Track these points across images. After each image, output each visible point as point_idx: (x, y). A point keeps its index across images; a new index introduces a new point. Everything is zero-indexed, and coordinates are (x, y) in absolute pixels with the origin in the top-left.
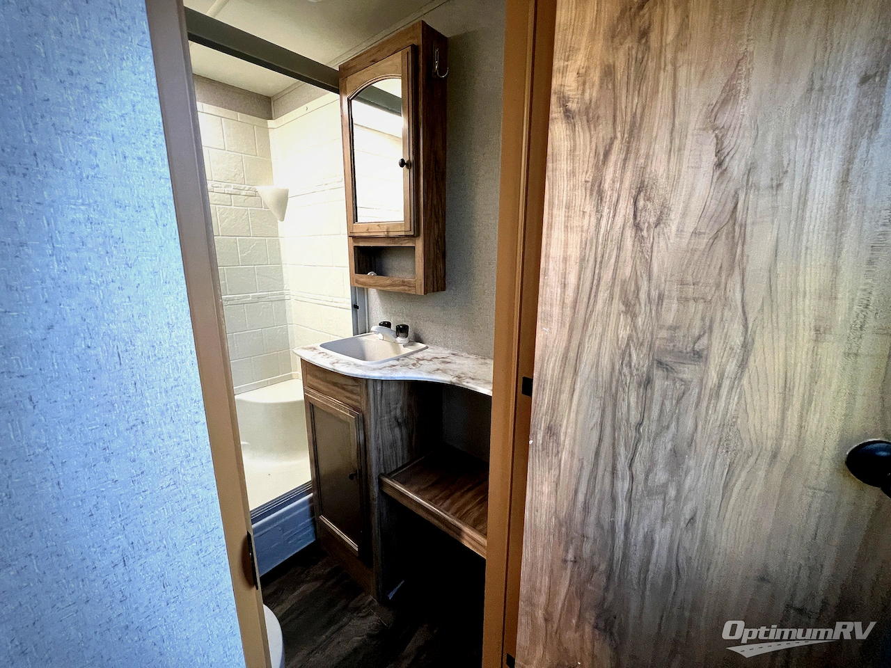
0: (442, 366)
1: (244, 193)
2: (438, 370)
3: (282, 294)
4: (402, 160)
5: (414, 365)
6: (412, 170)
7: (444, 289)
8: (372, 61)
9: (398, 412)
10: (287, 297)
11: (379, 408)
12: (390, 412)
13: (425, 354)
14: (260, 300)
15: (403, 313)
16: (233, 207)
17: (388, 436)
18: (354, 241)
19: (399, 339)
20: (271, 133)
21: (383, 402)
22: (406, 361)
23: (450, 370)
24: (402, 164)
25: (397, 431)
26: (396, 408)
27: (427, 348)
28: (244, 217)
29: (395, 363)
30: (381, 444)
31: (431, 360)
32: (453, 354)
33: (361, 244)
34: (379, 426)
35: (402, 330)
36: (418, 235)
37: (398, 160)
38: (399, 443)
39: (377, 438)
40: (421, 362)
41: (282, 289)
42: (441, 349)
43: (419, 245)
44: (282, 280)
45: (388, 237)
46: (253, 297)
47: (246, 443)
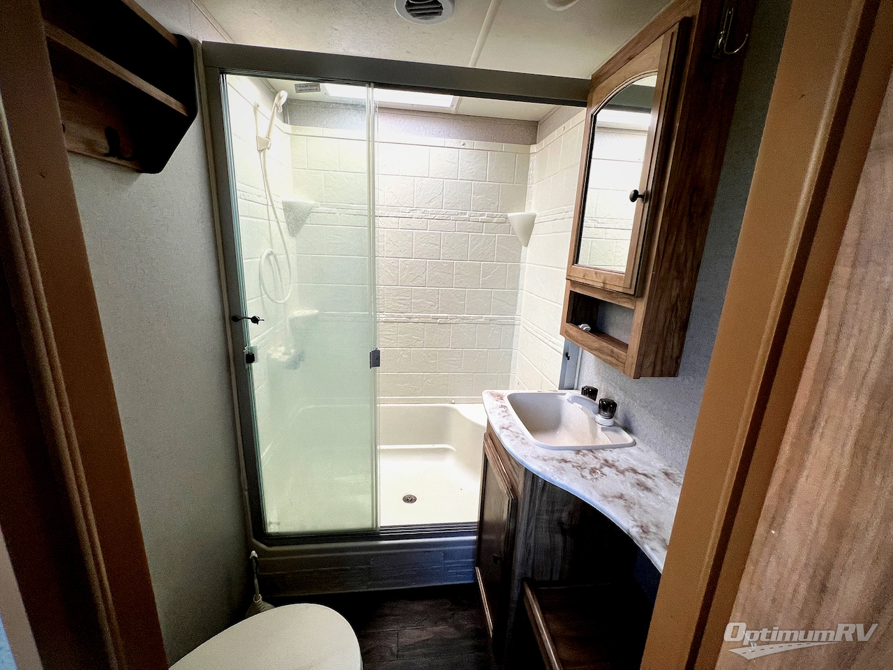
0: (631, 492)
1: (495, 220)
2: (621, 497)
3: (513, 319)
4: (636, 192)
5: (593, 471)
6: (647, 205)
7: (674, 373)
8: (629, 59)
9: (565, 516)
10: (517, 322)
11: (537, 502)
12: (553, 512)
13: (623, 456)
14: (492, 322)
15: (616, 384)
16: (483, 234)
17: (544, 538)
18: (571, 285)
19: (599, 418)
20: (532, 158)
21: (544, 498)
22: (586, 459)
23: (641, 506)
24: (635, 196)
25: (559, 538)
26: (562, 511)
27: (634, 444)
28: (492, 243)
29: (570, 455)
30: (532, 545)
31: (622, 472)
32: (667, 474)
33: (578, 291)
34: (533, 524)
35: (608, 407)
36: (641, 296)
37: (630, 192)
38: (560, 553)
39: (527, 537)
40: (606, 470)
41: (514, 313)
42: (653, 454)
43: (640, 308)
44: (515, 305)
45: (603, 290)
46: (486, 319)
47: (454, 449)
